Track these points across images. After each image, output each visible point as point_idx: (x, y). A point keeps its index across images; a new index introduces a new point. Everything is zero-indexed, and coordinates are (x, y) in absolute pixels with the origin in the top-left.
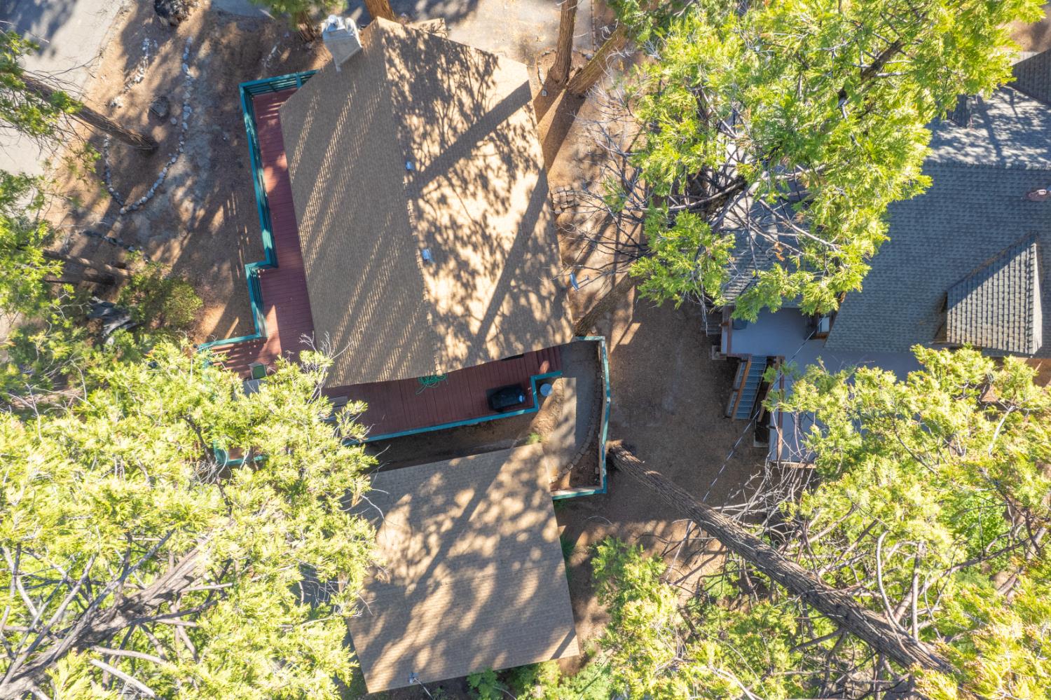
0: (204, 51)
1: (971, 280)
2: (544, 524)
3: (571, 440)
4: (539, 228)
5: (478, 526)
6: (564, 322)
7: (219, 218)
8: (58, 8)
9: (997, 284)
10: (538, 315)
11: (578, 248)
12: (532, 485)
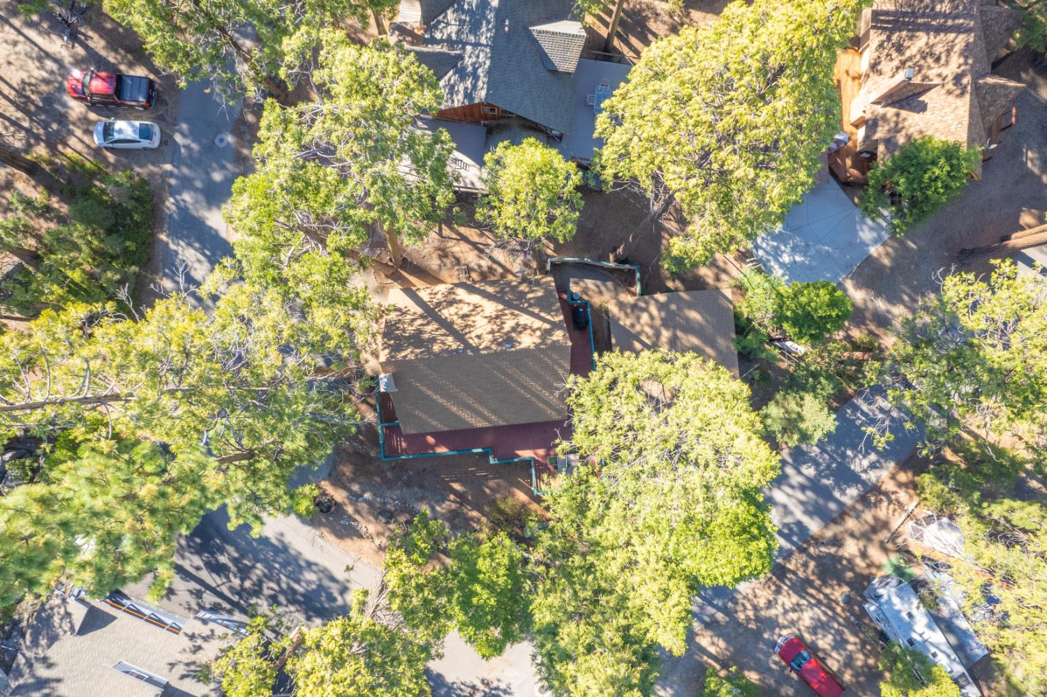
0: (355, 488)
1: (543, 58)
2: (657, 301)
3: (610, 284)
4: (490, 290)
5: (654, 339)
6: (544, 280)
7: (457, 486)
8: (321, 575)
9: (547, 47)
10: (540, 294)
11: (496, 270)
12: (634, 307)
